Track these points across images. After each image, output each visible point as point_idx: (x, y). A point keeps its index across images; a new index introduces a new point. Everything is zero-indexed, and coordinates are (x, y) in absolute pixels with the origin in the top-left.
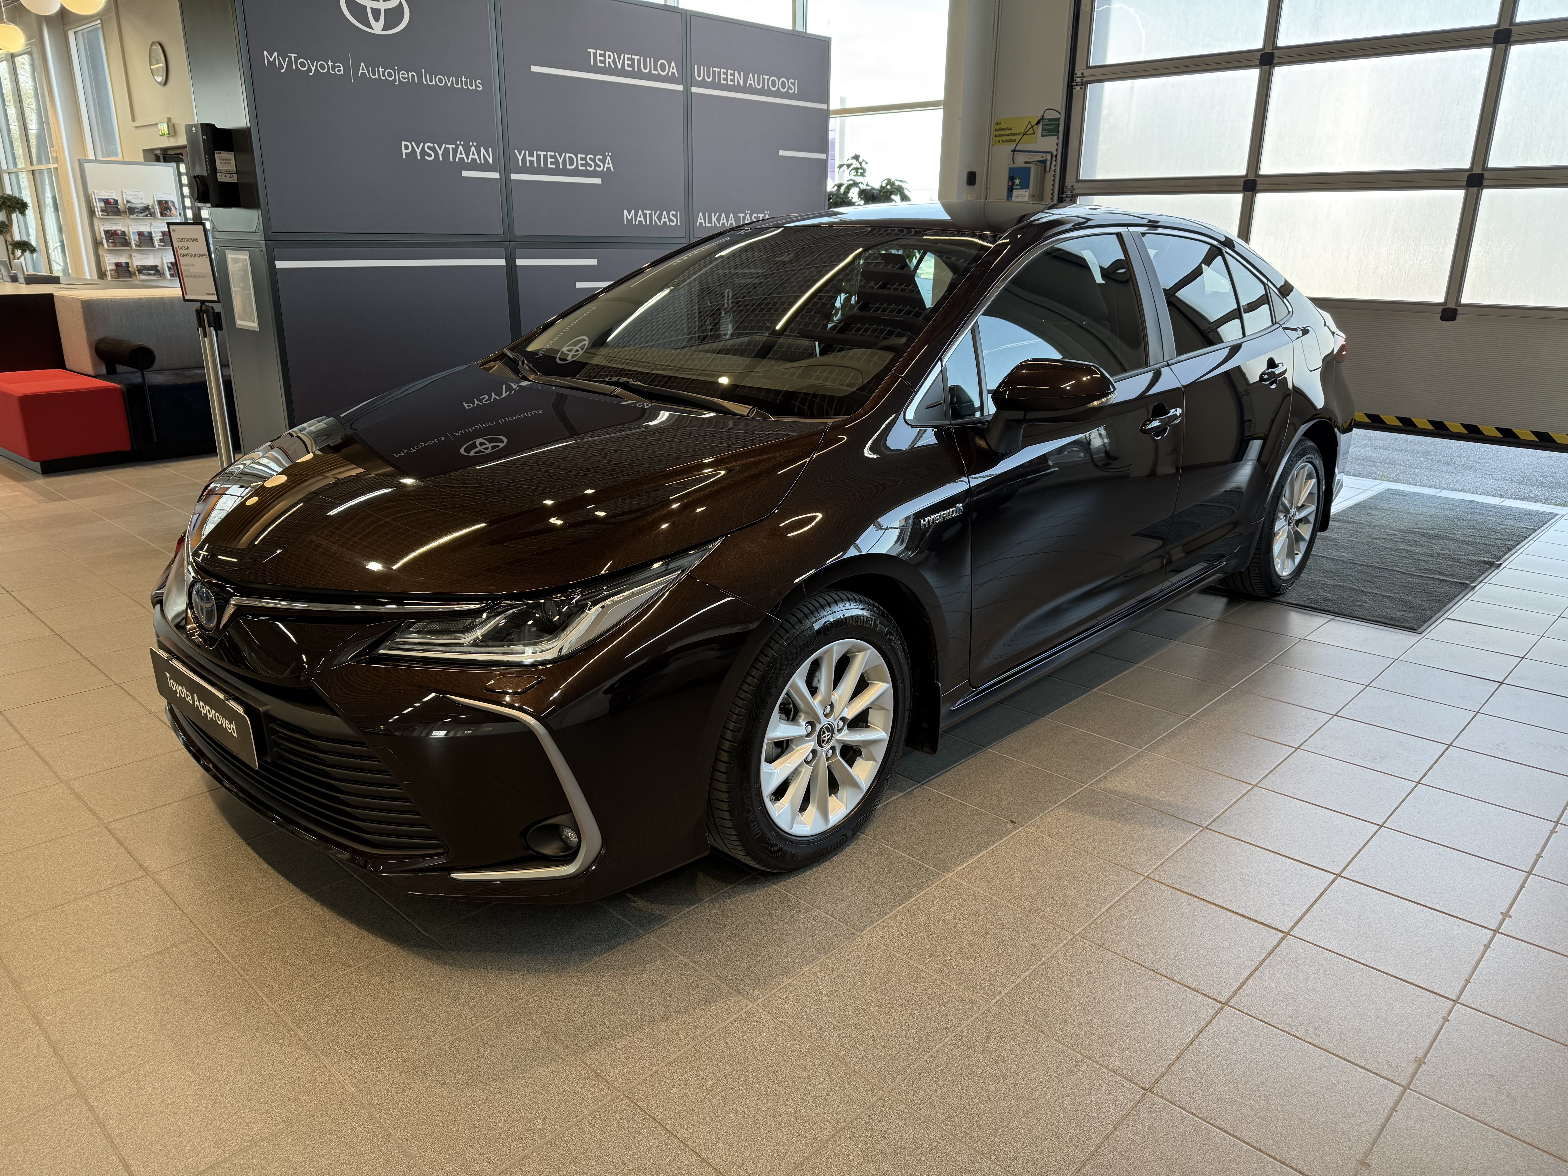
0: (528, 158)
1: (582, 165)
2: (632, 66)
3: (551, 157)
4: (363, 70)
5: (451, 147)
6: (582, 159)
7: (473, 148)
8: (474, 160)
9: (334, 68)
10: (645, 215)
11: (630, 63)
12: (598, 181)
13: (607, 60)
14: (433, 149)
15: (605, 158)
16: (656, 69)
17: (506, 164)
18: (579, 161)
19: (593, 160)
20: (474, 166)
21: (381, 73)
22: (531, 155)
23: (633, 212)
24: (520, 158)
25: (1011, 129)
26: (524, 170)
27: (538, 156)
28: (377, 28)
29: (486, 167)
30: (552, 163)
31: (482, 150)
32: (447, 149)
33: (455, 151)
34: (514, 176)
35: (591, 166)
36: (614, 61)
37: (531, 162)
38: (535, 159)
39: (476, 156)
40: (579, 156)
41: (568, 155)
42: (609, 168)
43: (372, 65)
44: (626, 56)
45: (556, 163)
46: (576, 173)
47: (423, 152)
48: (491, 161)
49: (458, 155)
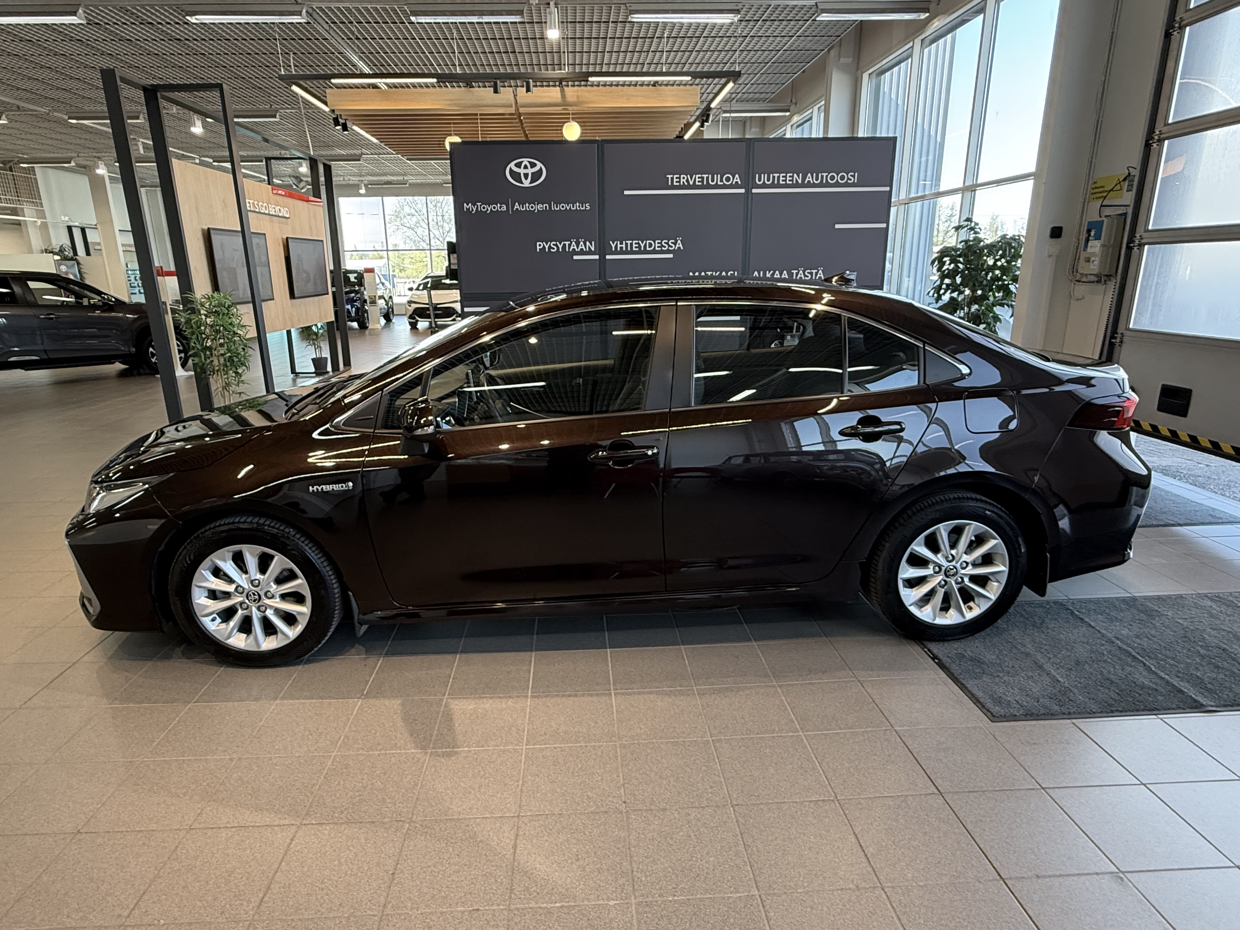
0: (619, 246)
1: (658, 247)
2: (702, 182)
3: (636, 244)
4: (517, 206)
5: (567, 243)
6: (658, 243)
7: (582, 243)
8: (582, 249)
9: (500, 207)
11: (700, 180)
12: (671, 256)
13: (682, 180)
14: (556, 245)
15: (676, 241)
16: (721, 181)
17: (602, 250)
18: (656, 245)
19: (667, 243)
20: (582, 252)
21: (527, 207)
22: (621, 243)
23: (697, 274)
24: (613, 246)
25: (1103, 187)
26: (616, 253)
27: (627, 244)
28: (526, 183)
29: (590, 253)
30: (636, 247)
31: (588, 243)
32: (565, 245)
33: (570, 245)
34: (608, 257)
35: (665, 247)
36: (687, 181)
37: (621, 248)
38: (624, 246)
39: (583, 247)
40: (657, 241)
41: (648, 242)
42: (679, 248)
43: (522, 203)
44: (697, 176)
45: (640, 247)
46: (654, 252)
47: (550, 247)
48: (593, 249)
49: (572, 248)
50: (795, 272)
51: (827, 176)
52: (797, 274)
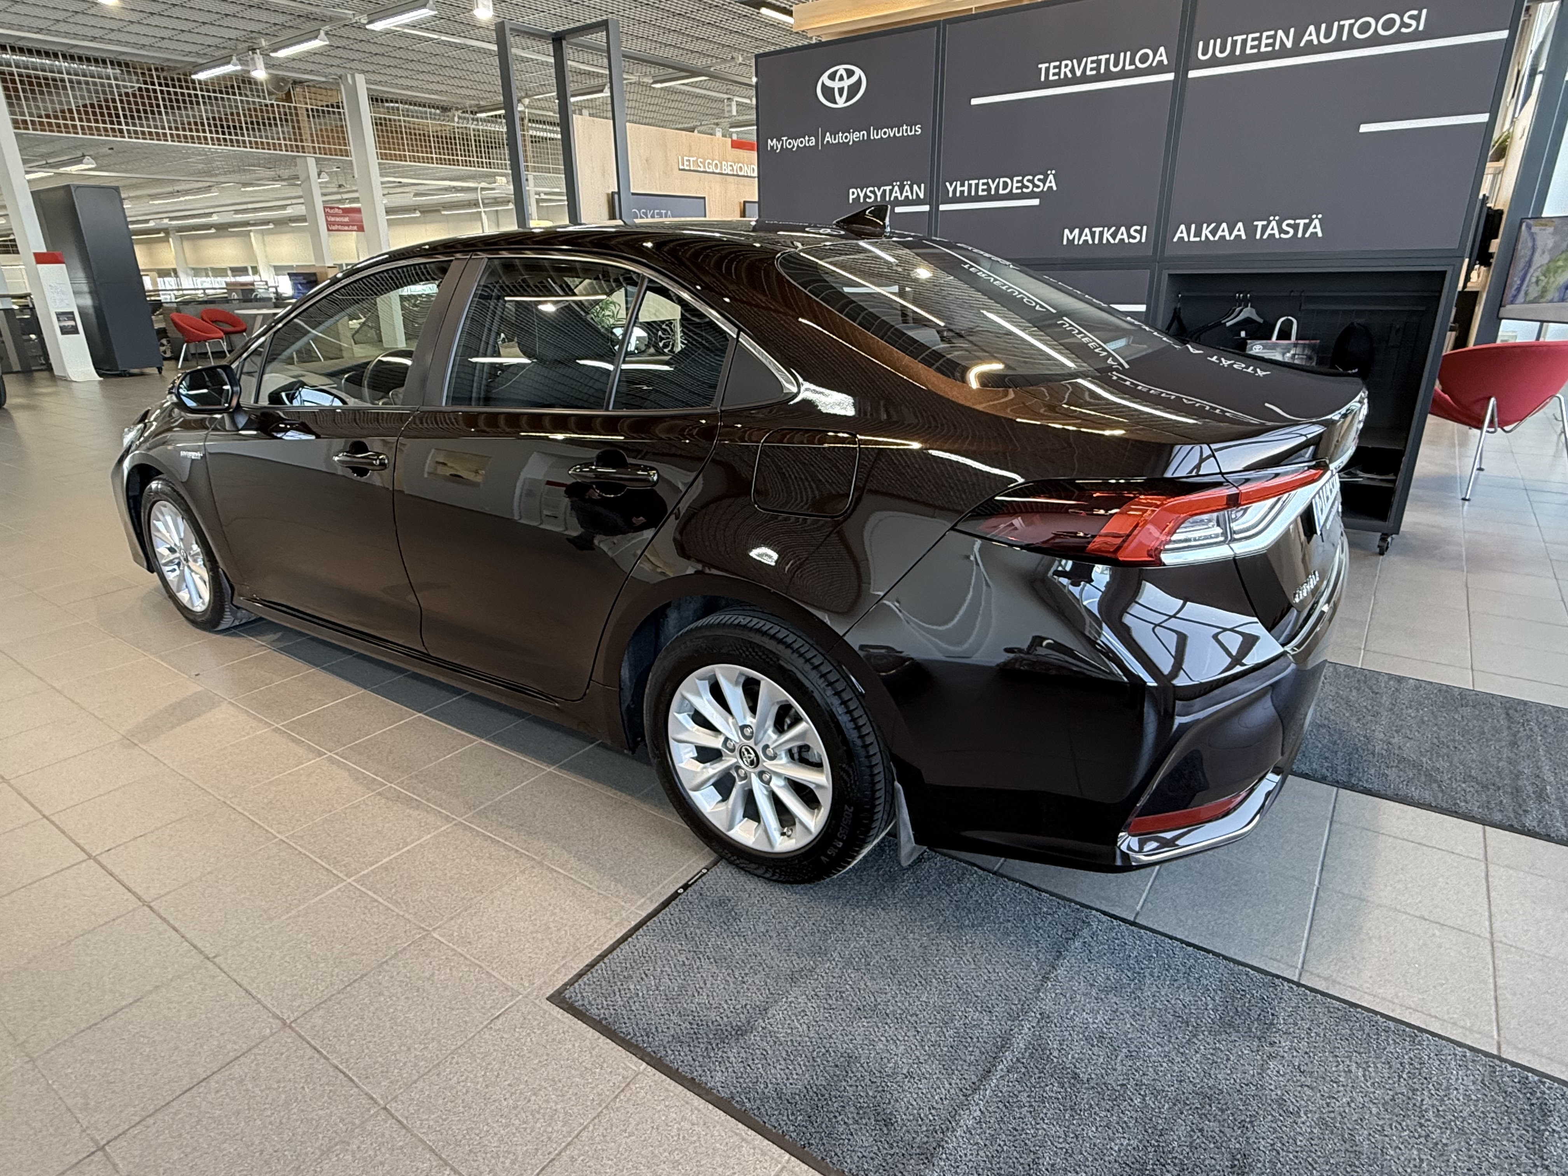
0: (959, 189)
1: (1017, 188)
2: (1098, 68)
3: (983, 184)
4: (828, 138)
5: (888, 188)
6: (1018, 182)
7: (907, 187)
8: (907, 197)
9: (809, 141)
10: (1093, 234)
11: (1094, 65)
12: (1036, 202)
13: (1063, 70)
14: (873, 192)
15: (1046, 176)
16: (1132, 62)
17: (935, 196)
18: (1014, 185)
19: (1031, 181)
20: (907, 202)
21: (841, 138)
22: (962, 185)
23: (1077, 231)
24: (951, 190)
26: (955, 200)
27: (970, 186)
28: (841, 102)
29: (918, 202)
30: (983, 190)
31: (915, 187)
32: (885, 191)
33: (891, 191)
34: (942, 207)
35: (1027, 187)
36: (1072, 71)
37: (962, 192)
38: (966, 188)
39: (909, 194)
40: (1015, 179)
41: (1002, 180)
42: (1050, 188)
43: (834, 133)
44: (1090, 59)
45: (989, 189)
46: (1011, 196)
47: (866, 196)
48: (922, 196)
49: (894, 195)
50: (1260, 224)
51: (1351, 26)
52: (1265, 228)
